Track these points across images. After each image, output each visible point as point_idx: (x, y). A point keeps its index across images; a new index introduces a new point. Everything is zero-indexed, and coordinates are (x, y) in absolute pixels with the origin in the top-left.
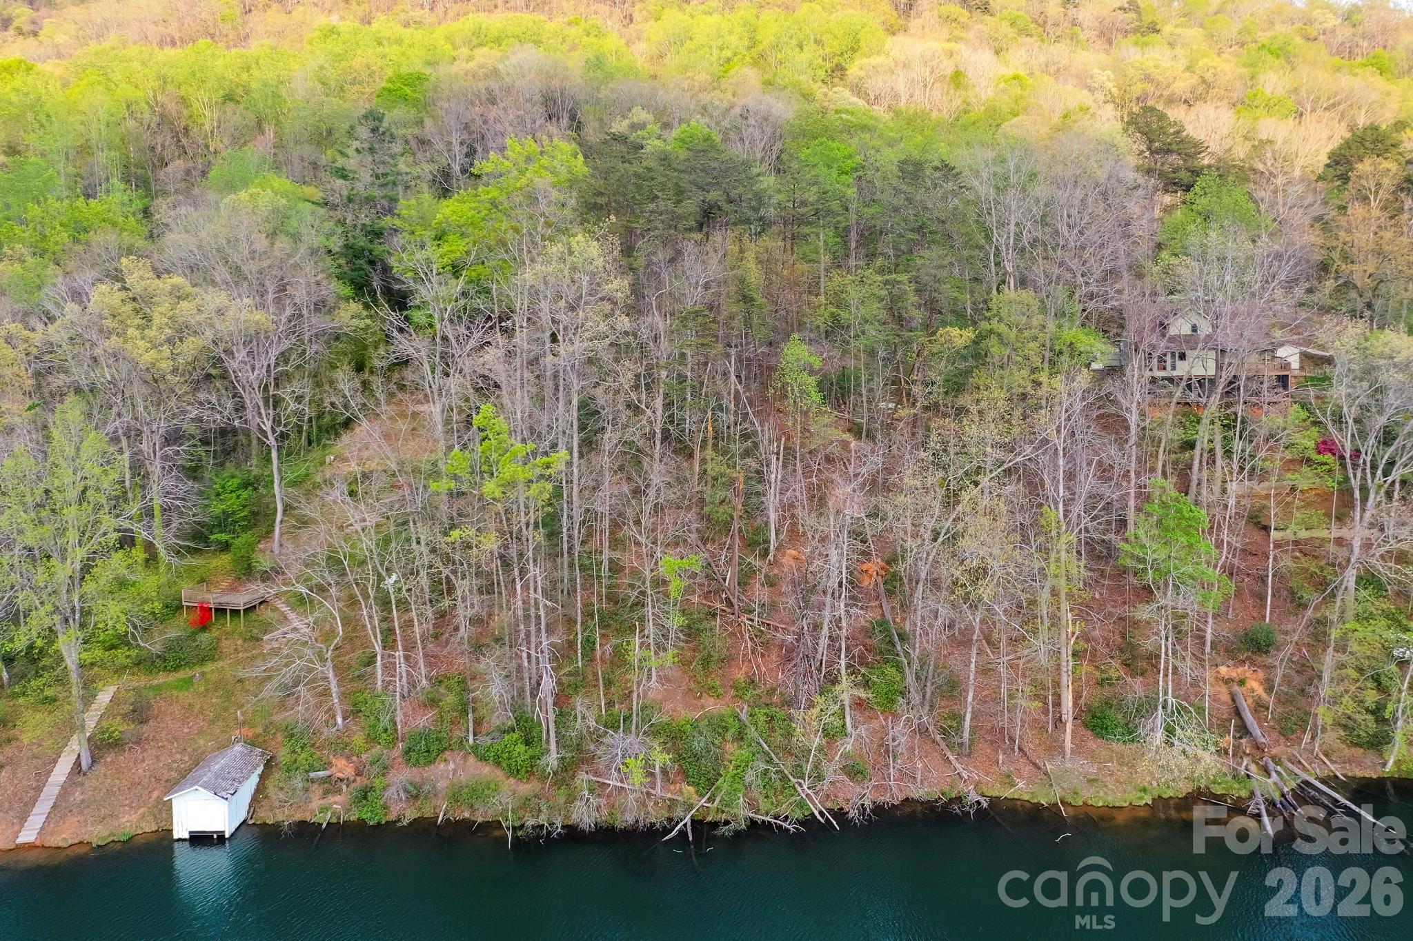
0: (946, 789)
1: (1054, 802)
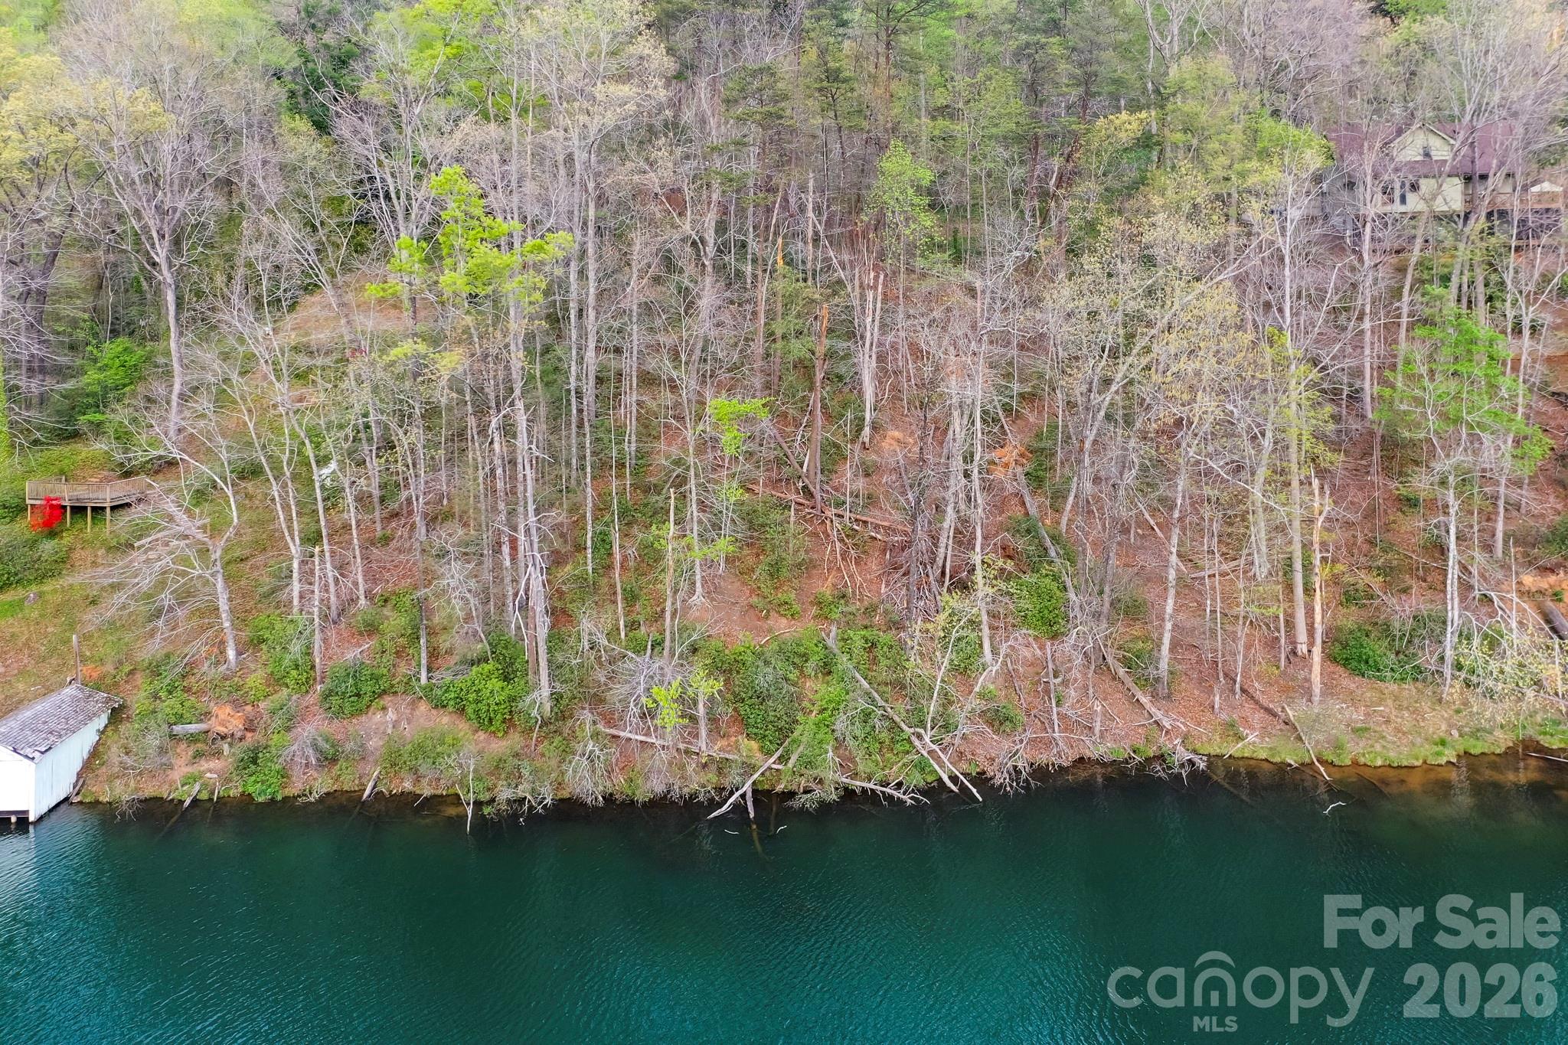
0: (1140, 744)
1: (1307, 760)
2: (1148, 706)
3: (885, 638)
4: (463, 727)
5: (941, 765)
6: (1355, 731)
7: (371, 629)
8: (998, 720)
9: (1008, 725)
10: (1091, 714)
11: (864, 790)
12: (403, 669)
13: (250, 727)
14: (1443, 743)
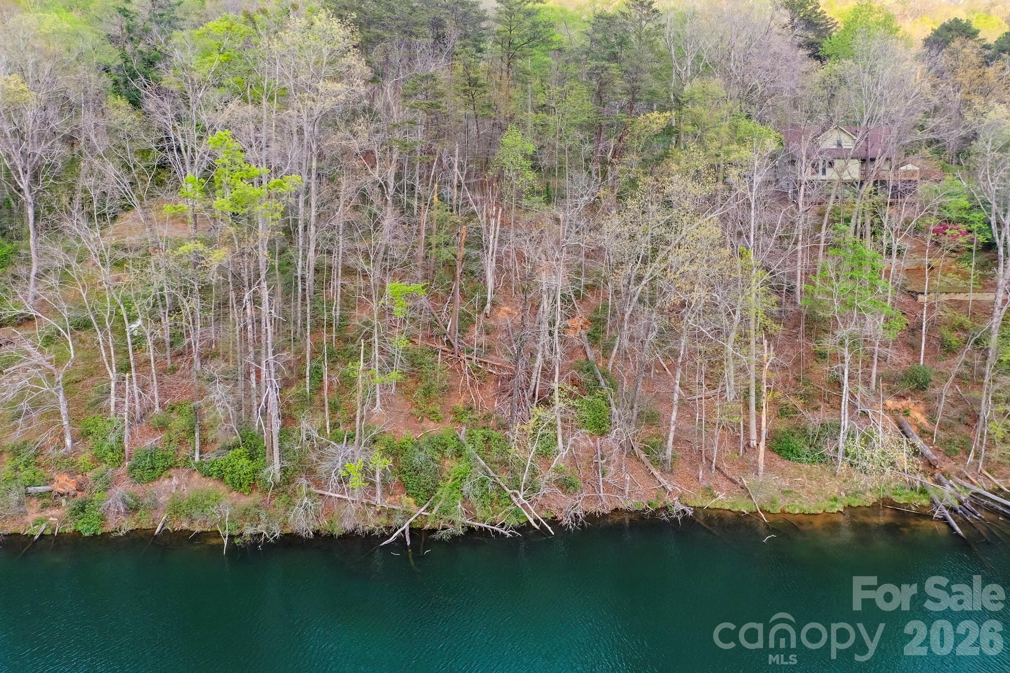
0: (653, 500)
1: (754, 510)
2: (659, 477)
3: (496, 434)
4: (222, 489)
5: (529, 513)
6: (783, 492)
7: (163, 427)
8: (566, 485)
9: (571, 489)
10: (623, 482)
11: (480, 528)
12: (183, 452)
13: (80, 488)
14: (835, 500)
